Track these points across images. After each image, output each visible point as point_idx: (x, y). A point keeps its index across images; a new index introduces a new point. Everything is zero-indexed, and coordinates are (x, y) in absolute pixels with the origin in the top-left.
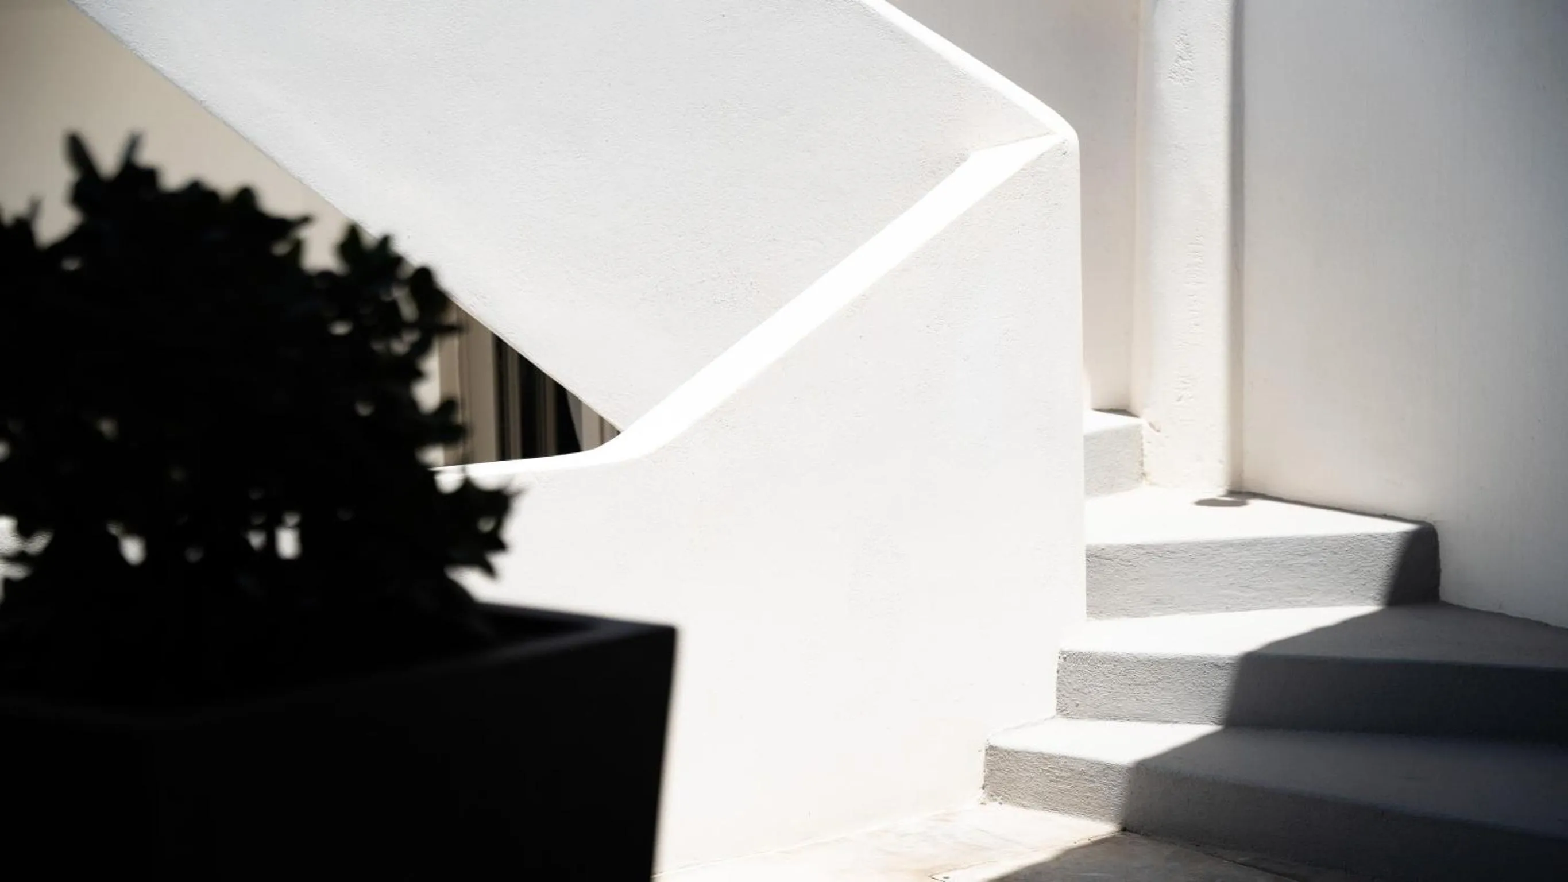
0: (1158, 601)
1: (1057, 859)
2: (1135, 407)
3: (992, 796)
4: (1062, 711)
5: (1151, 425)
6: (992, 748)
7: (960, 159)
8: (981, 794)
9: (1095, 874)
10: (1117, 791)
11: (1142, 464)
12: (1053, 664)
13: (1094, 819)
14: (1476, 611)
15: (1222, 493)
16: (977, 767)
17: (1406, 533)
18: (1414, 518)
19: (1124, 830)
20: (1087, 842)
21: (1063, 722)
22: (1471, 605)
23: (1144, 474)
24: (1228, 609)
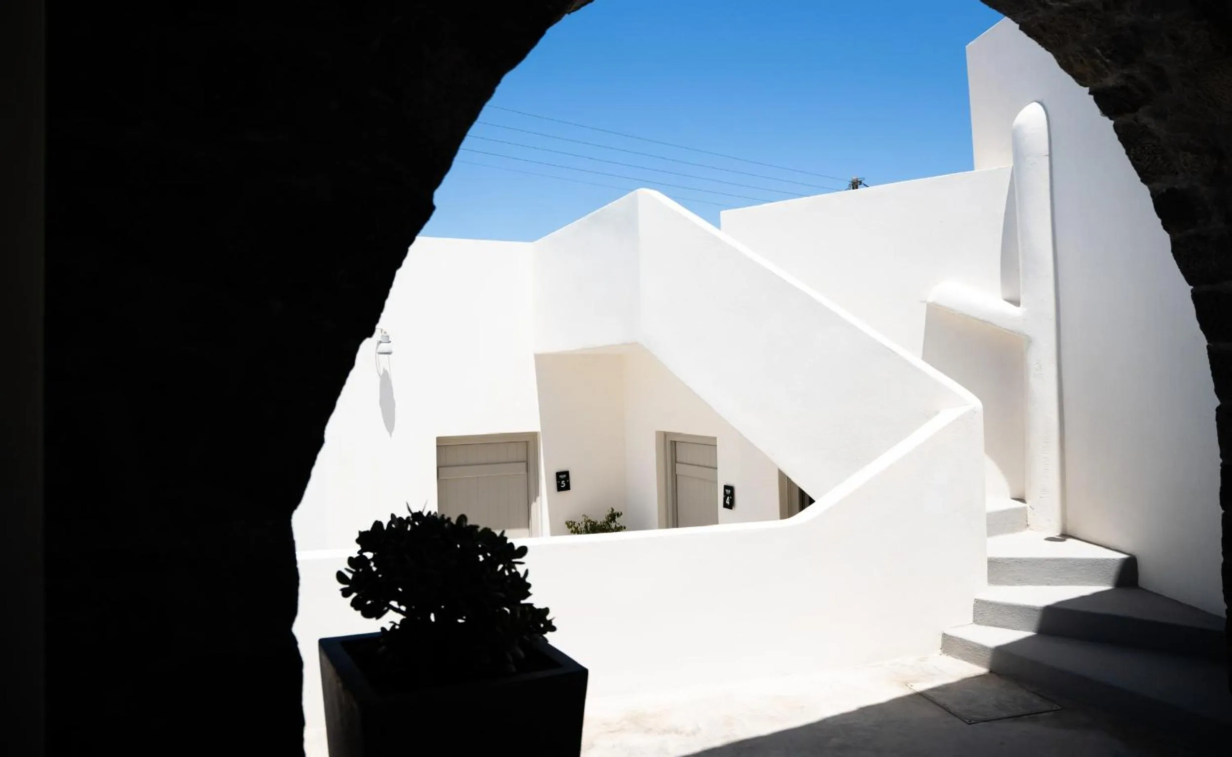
0: (1019, 580)
1: (958, 682)
2: (1026, 499)
3: (944, 652)
4: (975, 621)
5: (1030, 507)
6: (944, 634)
7: (937, 413)
8: (940, 651)
9: (971, 691)
10: (988, 657)
11: (1027, 521)
12: (972, 603)
13: (980, 666)
14: (1152, 592)
15: (1058, 535)
16: (939, 641)
17: (1123, 559)
18: (1128, 552)
19: (991, 672)
20: (973, 676)
21: (975, 626)
22: (1149, 589)
23: (1028, 525)
24: (1048, 584)
